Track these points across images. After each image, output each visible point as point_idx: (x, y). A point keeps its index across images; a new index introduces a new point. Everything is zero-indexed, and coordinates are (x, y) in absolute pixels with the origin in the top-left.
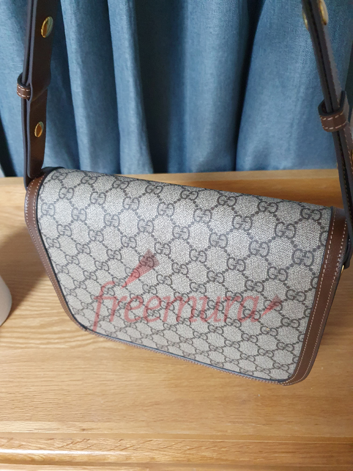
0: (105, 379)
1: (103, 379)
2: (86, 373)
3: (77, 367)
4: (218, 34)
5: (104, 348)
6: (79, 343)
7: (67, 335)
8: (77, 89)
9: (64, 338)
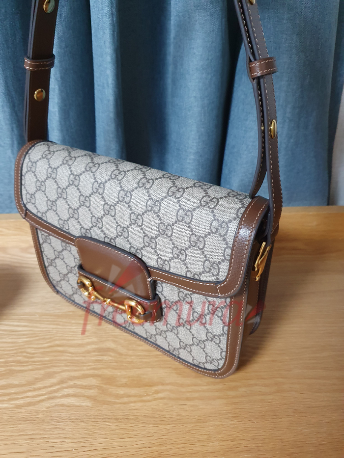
0: (59, 450)
1: (57, 450)
2: (34, 442)
3: (21, 433)
4: (201, 55)
5: (63, 405)
6: (28, 400)
7: (13, 390)
8: (54, 108)
9: (9, 394)
